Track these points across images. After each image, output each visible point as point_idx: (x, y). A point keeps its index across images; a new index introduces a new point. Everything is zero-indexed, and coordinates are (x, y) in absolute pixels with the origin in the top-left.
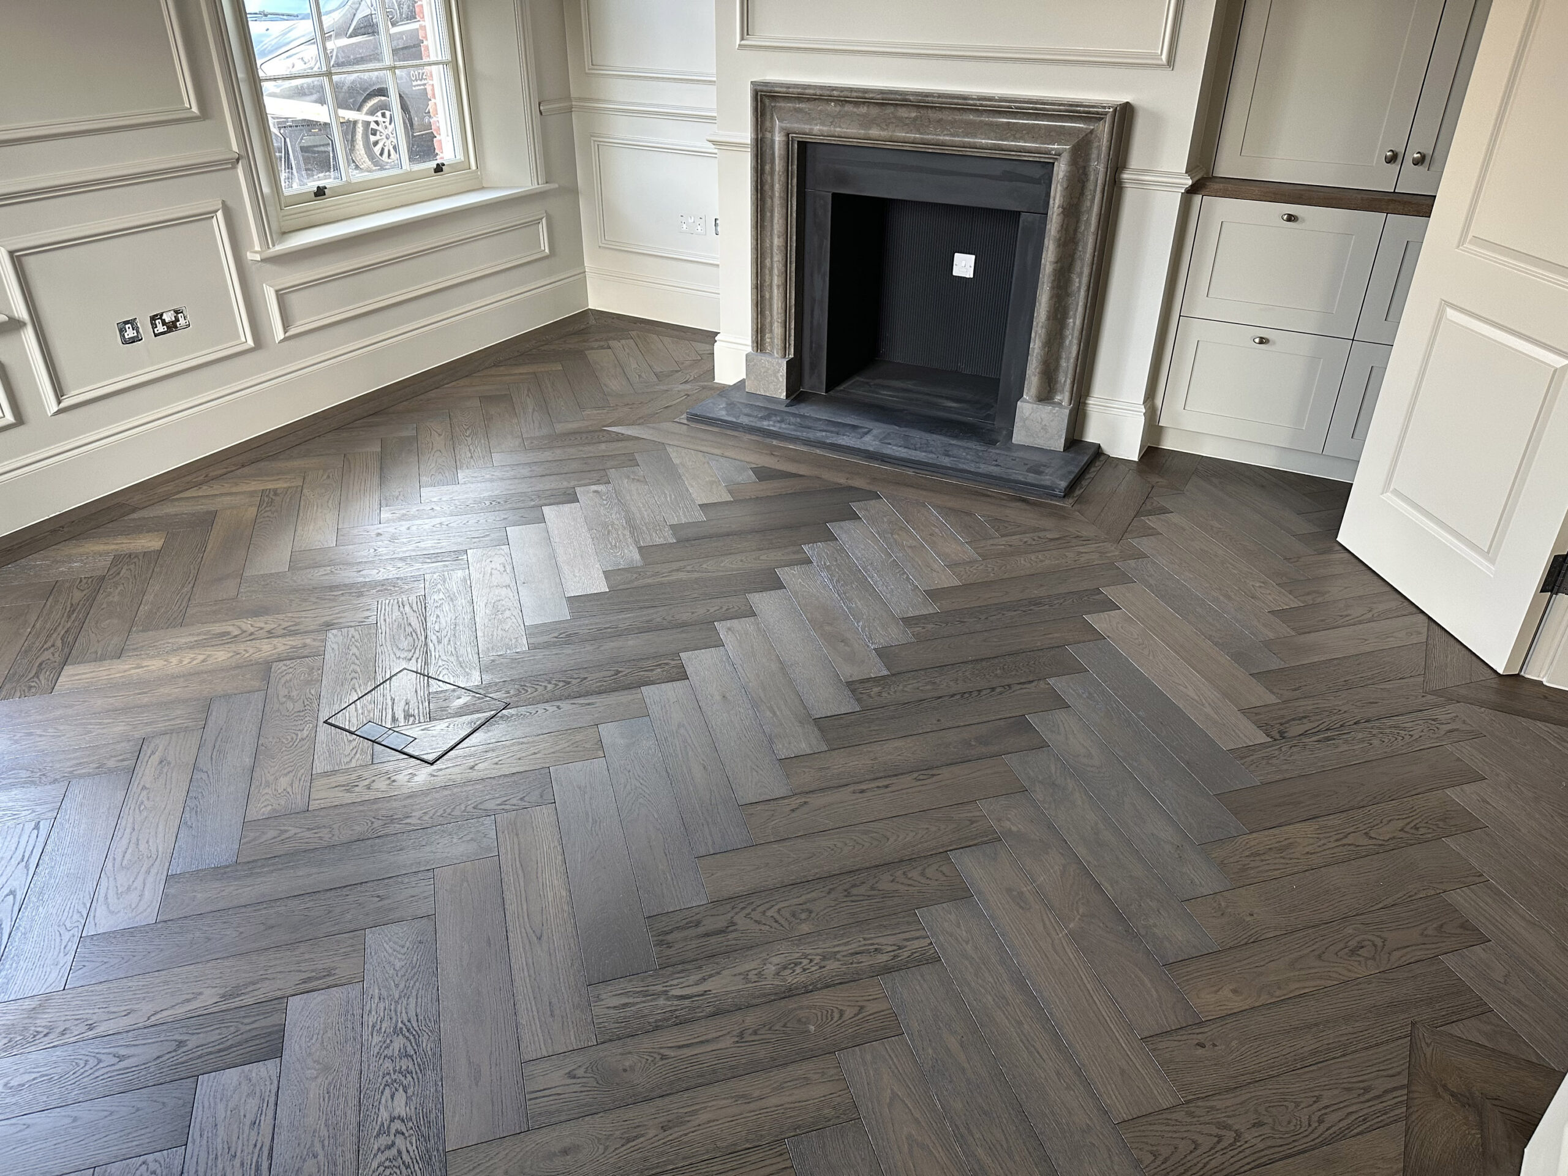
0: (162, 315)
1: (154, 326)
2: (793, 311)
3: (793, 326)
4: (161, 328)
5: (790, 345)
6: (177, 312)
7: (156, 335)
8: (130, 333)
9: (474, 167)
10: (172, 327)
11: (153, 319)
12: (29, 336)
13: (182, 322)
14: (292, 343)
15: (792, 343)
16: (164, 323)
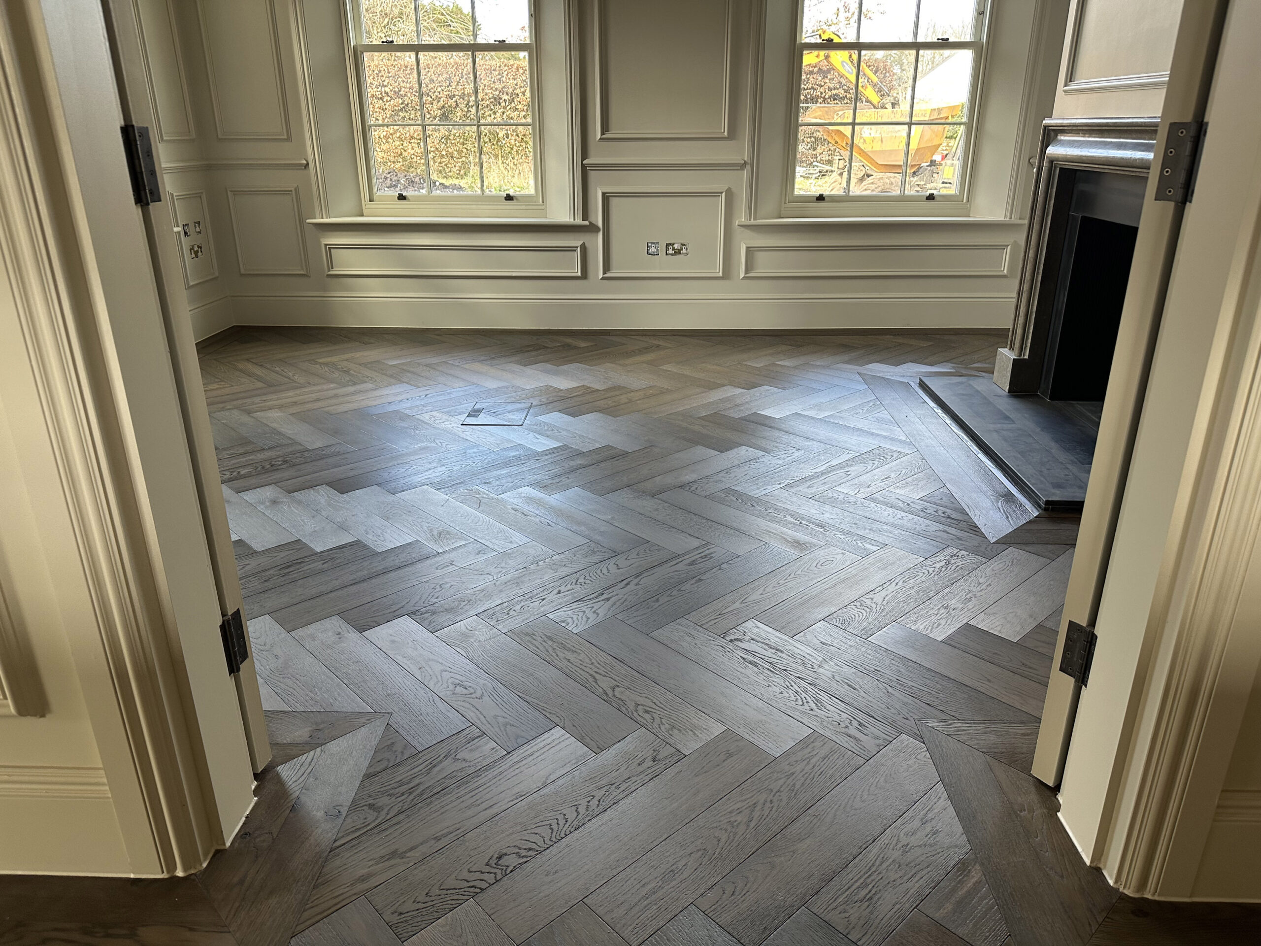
0: (674, 244)
1: (667, 249)
2: (1034, 316)
3: (1031, 331)
4: (670, 251)
5: (1026, 346)
6: (683, 245)
7: (667, 254)
8: (653, 250)
9: (965, 201)
10: (678, 252)
11: (668, 245)
12: (600, 235)
13: (684, 251)
14: (748, 281)
15: (1029, 345)
16: (673, 249)
